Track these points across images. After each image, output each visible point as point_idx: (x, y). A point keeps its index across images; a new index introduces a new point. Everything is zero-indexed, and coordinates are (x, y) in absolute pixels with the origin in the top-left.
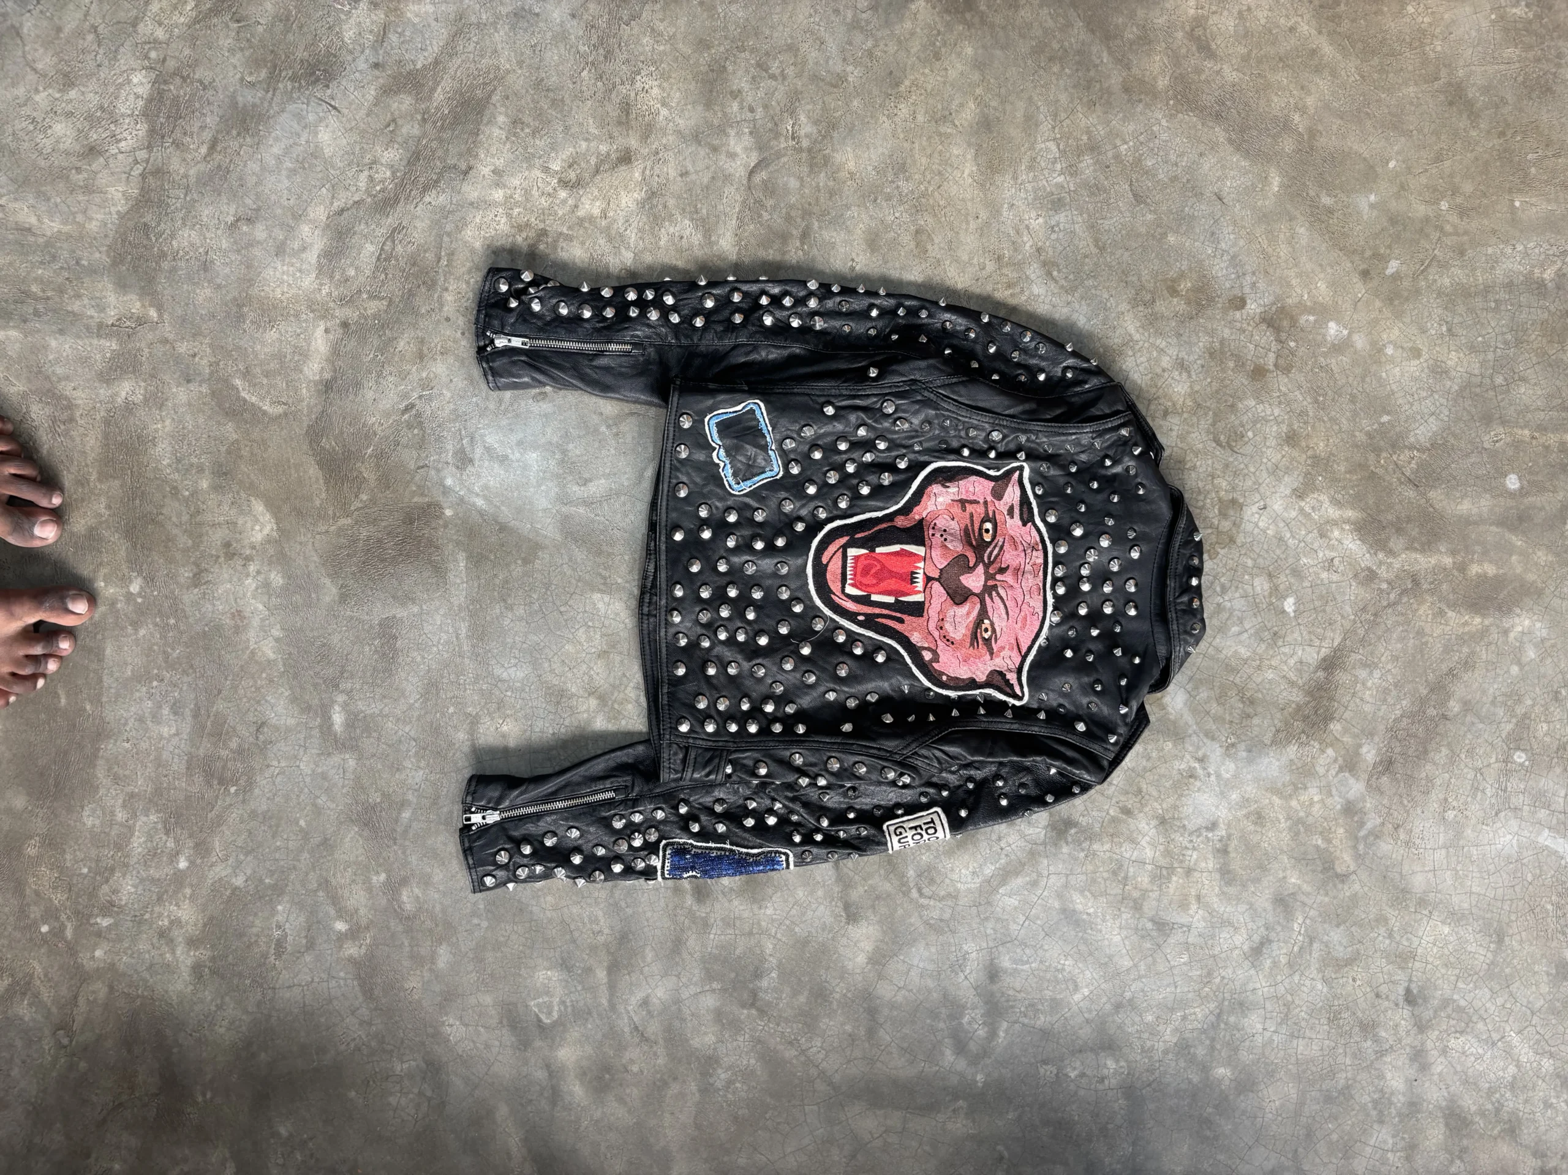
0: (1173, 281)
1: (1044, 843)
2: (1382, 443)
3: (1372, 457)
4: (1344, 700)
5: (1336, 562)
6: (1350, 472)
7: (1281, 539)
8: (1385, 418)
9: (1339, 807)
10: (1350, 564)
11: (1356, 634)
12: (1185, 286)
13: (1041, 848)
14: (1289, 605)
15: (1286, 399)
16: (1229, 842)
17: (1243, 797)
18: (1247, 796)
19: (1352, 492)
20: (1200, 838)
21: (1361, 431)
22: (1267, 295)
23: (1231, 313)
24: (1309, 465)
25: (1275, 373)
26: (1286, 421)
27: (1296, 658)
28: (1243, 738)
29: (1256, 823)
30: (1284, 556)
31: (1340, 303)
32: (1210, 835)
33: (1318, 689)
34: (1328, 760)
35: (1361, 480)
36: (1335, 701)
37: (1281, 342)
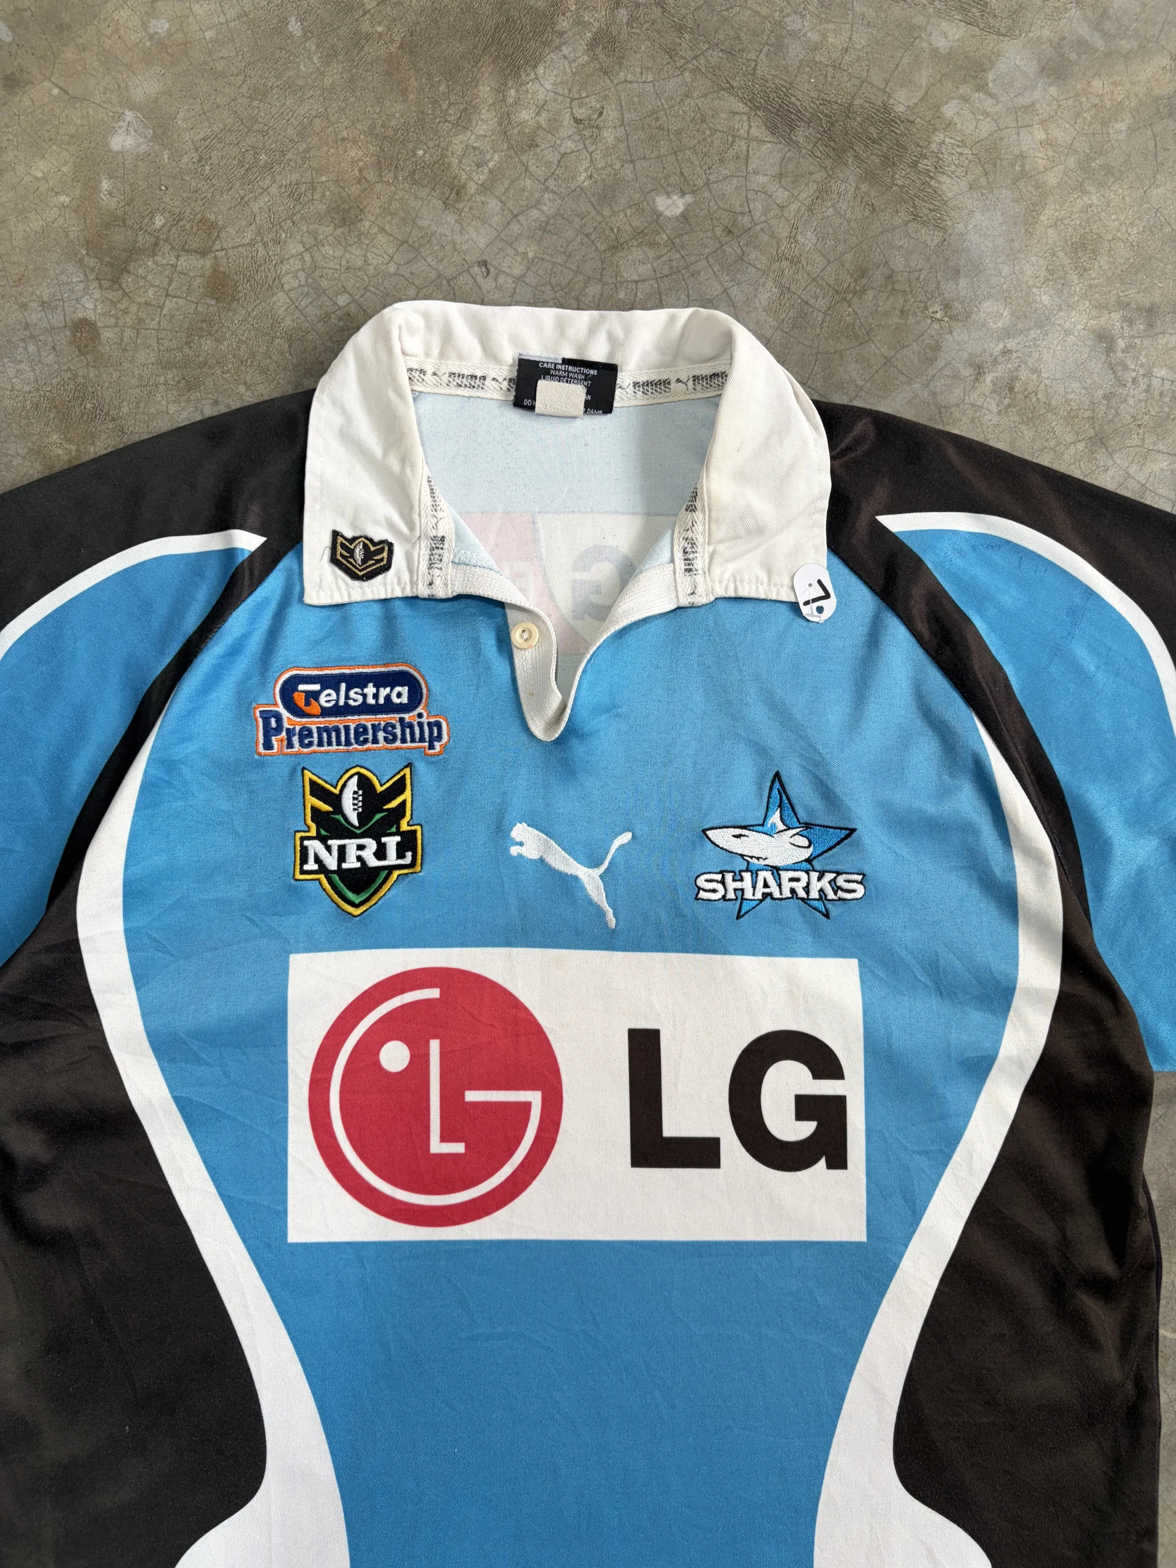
2: (344, 31)
3: (373, 50)
4: (849, 85)
5: (581, 113)
6: (404, 92)
7: (544, 229)
8: (295, 27)
9: (1053, 90)
10: (584, 85)
11: (720, 67)
14: (671, 206)
15: (270, 230)
16: (1134, 306)
17: (1046, 280)
18: (1043, 274)
19: (442, 88)
20: (1129, 363)
21: (322, 74)
22: (64, 278)
23: (105, 349)
24: (396, 177)
25: (219, 254)
26: (312, 227)
27: (772, 187)
28: (932, 287)
29: (1094, 252)
30: (577, 219)
31: (72, 130)
32: (1121, 343)
33: (831, 138)
34: (966, 113)
35: (417, 70)
36: (851, 104)
37: (156, 244)
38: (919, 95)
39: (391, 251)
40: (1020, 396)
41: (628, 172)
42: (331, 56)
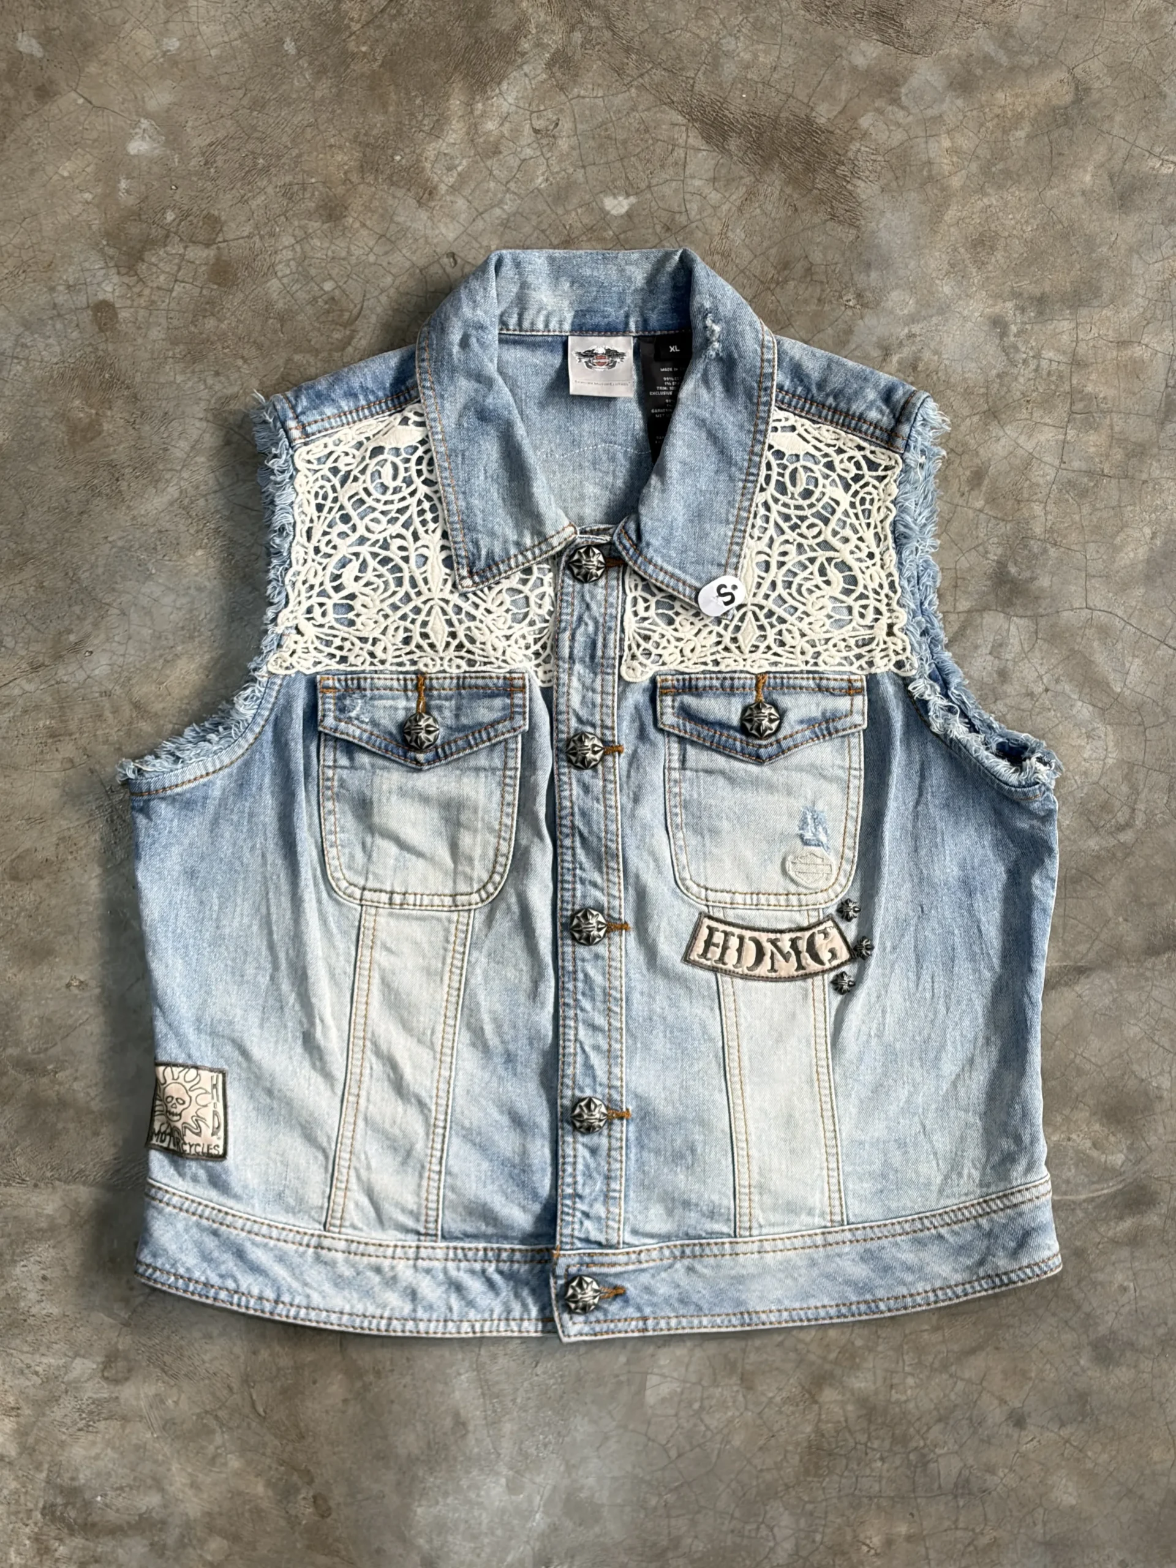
0: (73, 429)
1: (1035, 618)
2: (332, 51)
3: (357, 67)
4: (777, 100)
5: (539, 124)
6: (385, 105)
7: (505, 224)
8: (290, 47)
9: (959, 102)
10: (542, 100)
11: (662, 84)
12: (78, 408)
13: (1043, 622)
14: (617, 205)
15: (266, 224)
16: (1026, 295)
17: (948, 273)
18: (946, 267)
19: (418, 101)
20: (1020, 345)
21: (313, 88)
22: (87, 265)
23: (123, 327)
24: (376, 179)
25: (222, 245)
26: (303, 222)
27: (707, 190)
28: (847, 278)
29: (991, 248)
30: (534, 217)
31: (95, 135)
32: (1014, 329)
33: (759, 147)
34: (881, 124)
35: (397, 85)
36: (778, 117)
37: (167, 236)
38: (839, 108)
39: (371, 243)
40: (923, 375)
41: (580, 175)
42: (321, 72)
